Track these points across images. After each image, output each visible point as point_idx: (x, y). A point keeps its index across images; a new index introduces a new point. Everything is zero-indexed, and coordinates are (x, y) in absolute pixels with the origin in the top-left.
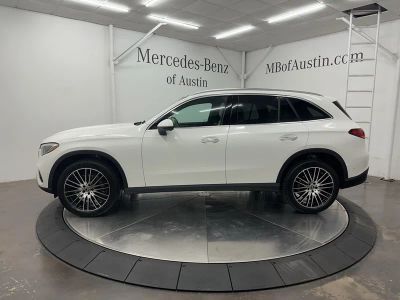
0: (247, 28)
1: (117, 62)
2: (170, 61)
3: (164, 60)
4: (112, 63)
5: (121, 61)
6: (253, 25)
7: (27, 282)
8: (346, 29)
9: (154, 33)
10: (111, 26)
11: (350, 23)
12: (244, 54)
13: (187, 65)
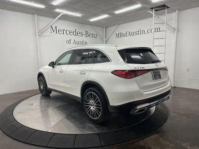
0: (105, 16)
1: (40, 33)
2: (68, 32)
3: (65, 32)
4: (37, 34)
6: (108, 14)
8: (152, 17)
9: (59, 19)
10: (36, 15)
11: (153, 14)
12: (105, 28)
13: (77, 34)
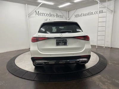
0: (68, 4)
1: (29, 15)
2: (45, 15)
4: (28, 16)
5: (30, 15)
6: (70, 3)
7: (4, 82)
8: (98, 3)
9: (40, 6)
10: (26, 4)
12: (68, 12)
13: (51, 16)
